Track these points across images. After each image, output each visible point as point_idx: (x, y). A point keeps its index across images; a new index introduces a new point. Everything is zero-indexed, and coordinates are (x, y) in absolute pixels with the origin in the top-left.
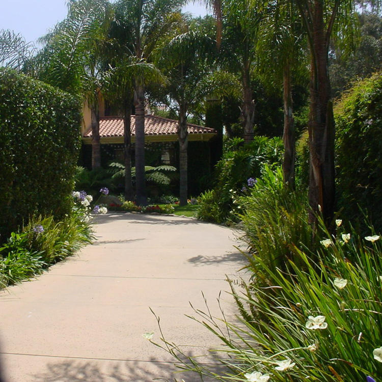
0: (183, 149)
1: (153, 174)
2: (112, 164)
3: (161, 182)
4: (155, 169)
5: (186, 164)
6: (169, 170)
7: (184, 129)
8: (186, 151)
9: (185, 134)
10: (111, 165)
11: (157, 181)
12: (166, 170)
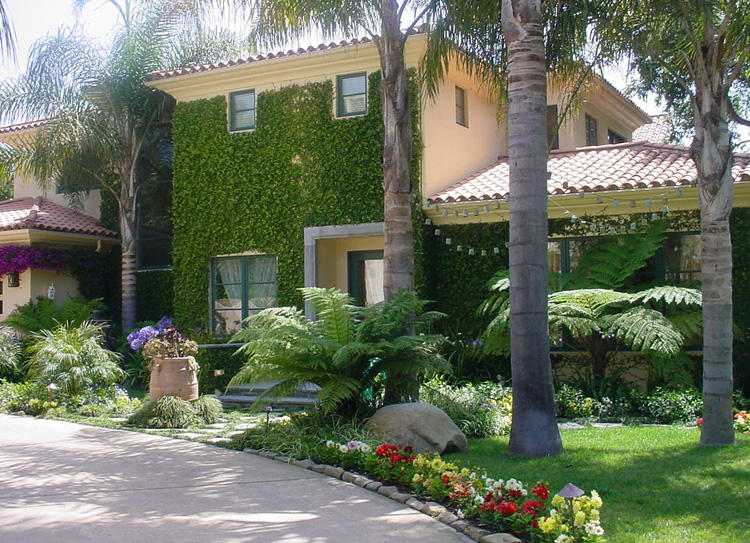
0: (711, 218)
1: (624, 316)
2: (501, 282)
3: (647, 343)
4: (632, 297)
5: (729, 276)
6: (678, 301)
7: (716, 138)
8: (726, 224)
9: (719, 160)
10: (495, 287)
11: (637, 341)
12: (669, 300)
